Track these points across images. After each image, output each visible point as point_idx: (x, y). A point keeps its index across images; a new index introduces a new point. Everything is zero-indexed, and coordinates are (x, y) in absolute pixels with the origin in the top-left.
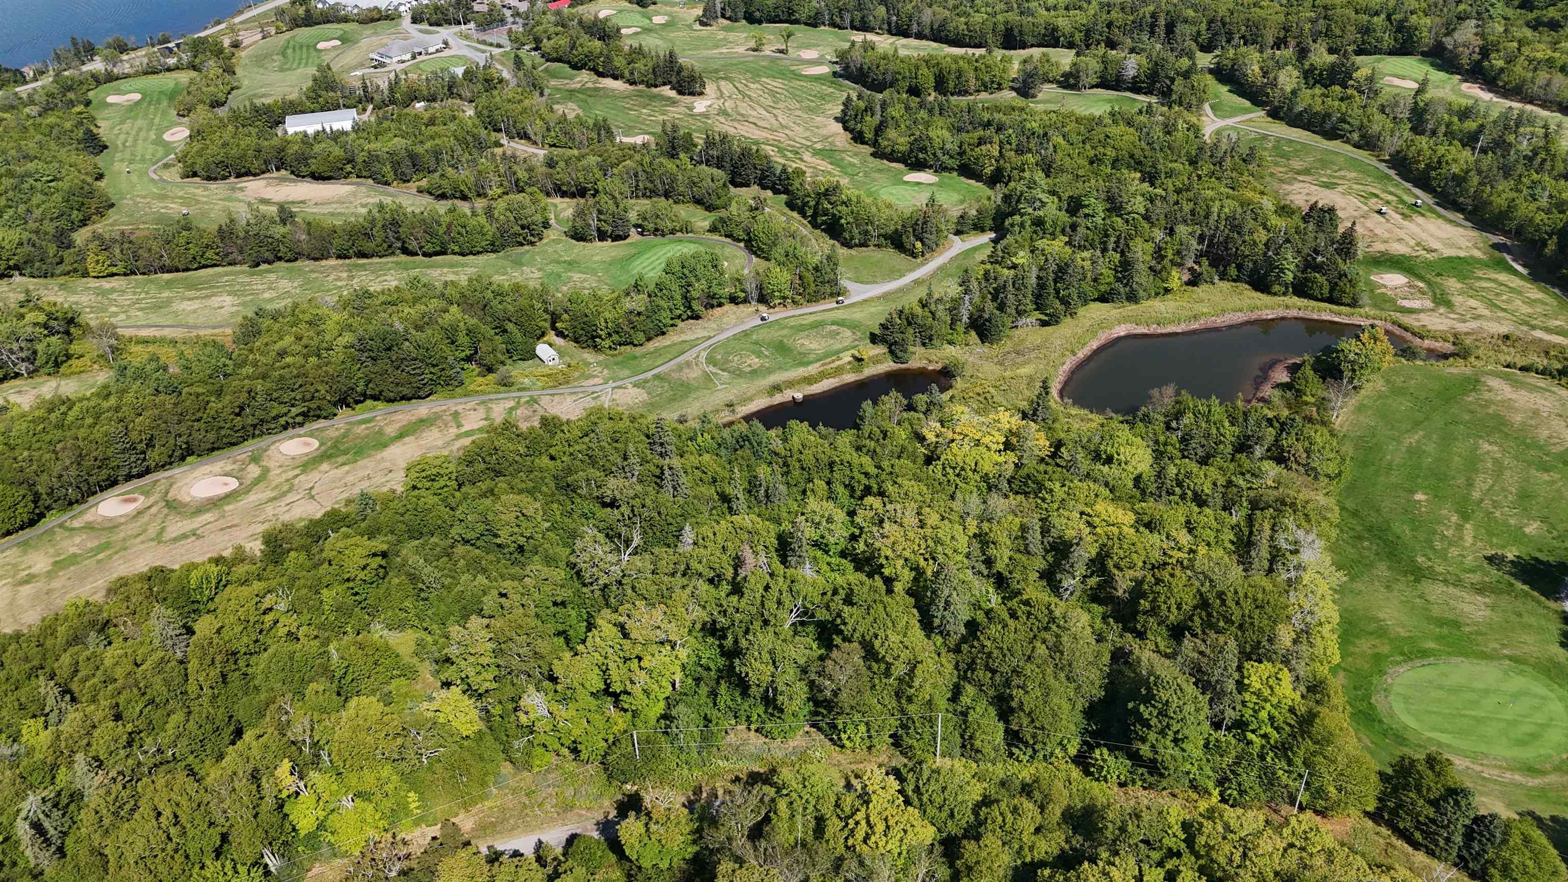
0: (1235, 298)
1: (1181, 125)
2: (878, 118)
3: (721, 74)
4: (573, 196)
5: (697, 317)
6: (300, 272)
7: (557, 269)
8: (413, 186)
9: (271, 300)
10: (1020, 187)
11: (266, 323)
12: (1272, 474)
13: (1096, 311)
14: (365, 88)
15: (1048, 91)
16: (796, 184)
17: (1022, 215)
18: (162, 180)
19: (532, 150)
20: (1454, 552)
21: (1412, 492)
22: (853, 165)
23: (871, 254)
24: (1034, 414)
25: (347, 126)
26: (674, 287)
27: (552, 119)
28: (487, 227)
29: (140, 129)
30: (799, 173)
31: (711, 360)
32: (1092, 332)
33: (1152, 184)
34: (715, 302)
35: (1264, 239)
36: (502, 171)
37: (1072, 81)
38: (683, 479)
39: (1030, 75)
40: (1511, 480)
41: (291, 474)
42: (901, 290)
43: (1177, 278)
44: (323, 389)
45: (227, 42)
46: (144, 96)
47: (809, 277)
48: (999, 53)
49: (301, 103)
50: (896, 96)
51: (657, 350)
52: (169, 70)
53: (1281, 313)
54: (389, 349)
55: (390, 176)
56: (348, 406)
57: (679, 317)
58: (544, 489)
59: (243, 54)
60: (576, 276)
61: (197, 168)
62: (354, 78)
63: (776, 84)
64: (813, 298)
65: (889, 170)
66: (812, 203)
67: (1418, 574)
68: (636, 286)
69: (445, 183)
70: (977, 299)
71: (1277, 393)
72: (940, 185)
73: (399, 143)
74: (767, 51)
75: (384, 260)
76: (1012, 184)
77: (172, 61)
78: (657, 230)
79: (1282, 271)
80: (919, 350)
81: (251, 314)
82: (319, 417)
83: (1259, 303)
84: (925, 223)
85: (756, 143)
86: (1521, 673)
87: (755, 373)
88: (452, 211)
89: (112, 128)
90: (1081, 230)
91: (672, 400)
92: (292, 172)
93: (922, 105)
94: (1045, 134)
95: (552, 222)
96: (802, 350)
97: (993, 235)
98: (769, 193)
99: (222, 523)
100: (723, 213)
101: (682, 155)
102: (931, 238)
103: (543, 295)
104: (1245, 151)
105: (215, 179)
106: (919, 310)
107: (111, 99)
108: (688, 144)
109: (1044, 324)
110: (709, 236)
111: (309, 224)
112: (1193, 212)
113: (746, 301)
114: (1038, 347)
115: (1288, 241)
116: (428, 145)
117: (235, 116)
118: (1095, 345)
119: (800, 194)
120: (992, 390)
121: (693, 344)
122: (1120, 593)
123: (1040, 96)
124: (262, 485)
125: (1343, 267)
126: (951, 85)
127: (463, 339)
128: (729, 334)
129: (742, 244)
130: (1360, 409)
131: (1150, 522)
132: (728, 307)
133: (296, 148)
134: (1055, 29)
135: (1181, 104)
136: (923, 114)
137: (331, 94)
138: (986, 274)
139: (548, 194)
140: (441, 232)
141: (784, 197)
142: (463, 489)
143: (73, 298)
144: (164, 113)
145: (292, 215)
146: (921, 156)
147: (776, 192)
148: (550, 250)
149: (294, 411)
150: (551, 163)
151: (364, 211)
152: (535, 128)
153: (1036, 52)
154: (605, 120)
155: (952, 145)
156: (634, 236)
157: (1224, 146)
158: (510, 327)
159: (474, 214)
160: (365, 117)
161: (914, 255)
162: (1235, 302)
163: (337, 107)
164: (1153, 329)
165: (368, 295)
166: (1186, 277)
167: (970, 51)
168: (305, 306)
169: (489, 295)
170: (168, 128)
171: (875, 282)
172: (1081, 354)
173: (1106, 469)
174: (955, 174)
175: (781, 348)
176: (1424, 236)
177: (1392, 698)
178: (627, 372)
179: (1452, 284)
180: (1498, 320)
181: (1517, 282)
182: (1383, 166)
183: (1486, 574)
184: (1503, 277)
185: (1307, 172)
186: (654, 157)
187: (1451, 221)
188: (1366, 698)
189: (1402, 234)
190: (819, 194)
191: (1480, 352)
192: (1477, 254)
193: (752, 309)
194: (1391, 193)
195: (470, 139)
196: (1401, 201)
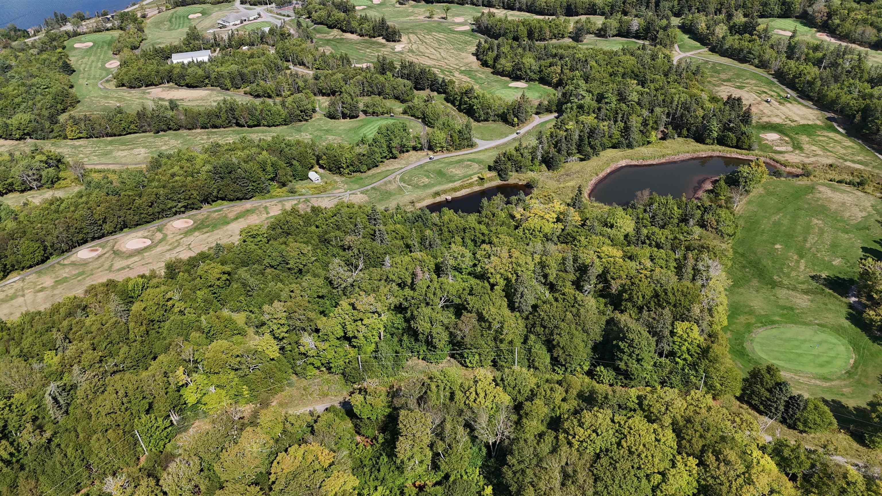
0: (686, 146)
1: (661, 55)
2: (495, 52)
3: (411, 31)
4: (329, 95)
5: (395, 158)
6: (182, 136)
7: (320, 133)
8: (242, 91)
9: (166, 150)
10: (571, 88)
11: (164, 160)
12: (698, 233)
13: (610, 153)
14: (215, 39)
15: (589, 39)
16: (450, 88)
17: (572, 103)
18: (105, 88)
19: (306, 71)
20: (793, 274)
21: (774, 244)
22: (481, 78)
23: (491, 125)
24: (574, 204)
25: (206, 59)
26: (383, 141)
27: (317, 54)
28: (282, 111)
29: (93, 61)
30: (452, 82)
31: (402, 180)
32: (608, 163)
33: (643, 87)
34: (405, 150)
35: (702, 114)
36: (290, 82)
37: (602, 33)
38: (386, 236)
39: (580, 30)
40: (828, 238)
41: (178, 237)
42: (506, 144)
43: (654, 136)
44: (195, 193)
45: (139, 15)
46: (95, 43)
47: (456, 136)
48: (562, 18)
49: (180, 47)
50: (505, 40)
51: (374, 174)
52: (108, 30)
53: (710, 154)
54: (230, 173)
55: (229, 85)
56: (208, 203)
57: (385, 157)
58: (313, 242)
59: (148, 21)
60: (330, 137)
61: (125, 82)
62: (209, 34)
63: (441, 36)
64: (458, 148)
65: (501, 80)
66: (459, 98)
67: (774, 285)
68: (362, 140)
69: (259, 88)
70: (546, 147)
71: (705, 194)
72: (528, 88)
73: (234, 68)
74: (436, 18)
75: (227, 129)
76: (567, 87)
77: (109, 25)
78: (374, 113)
79: (711, 131)
80: (514, 174)
81: (156, 156)
82: (193, 209)
83: (698, 148)
84: (519, 107)
85: (429, 67)
86: (824, 332)
87: (426, 186)
88: (263, 103)
89: (78, 61)
90: (603, 111)
91: (381, 200)
92: (176, 84)
93: (519, 46)
94: (586, 60)
95: (317, 109)
96: (451, 174)
97: (556, 115)
98: (435, 93)
99: (143, 262)
100: (410, 104)
101: (388, 73)
102: (522, 116)
103: (312, 146)
104: (693, 68)
105: (134, 88)
106: (514, 153)
107: (76, 45)
108: (392, 67)
109: (582, 160)
110: (402, 116)
111: (186, 110)
112: (664, 101)
113: (421, 149)
114: (578, 172)
115: (715, 115)
116: (250, 68)
117: (145, 54)
118: (609, 170)
119: (452, 93)
120: (553, 194)
121: (393, 171)
122: (613, 291)
123: (585, 41)
124: (163, 243)
125: (744, 129)
126: (536, 35)
127: (269, 168)
128: (413, 166)
129: (420, 120)
130: (749, 202)
131: (631, 256)
132: (412, 152)
133: (178, 70)
134: (594, 5)
135: (661, 44)
136: (520, 50)
137: (197, 42)
138: (552, 134)
139: (315, 95)
140: (257, 114)
141: (443, 96)
142: (270, 242)
143: (59, 150)
144: (106, 53)
145: (177, 106)
146: (518, 73)
147: (439, 93)
148: (316, 124)
149: (180, 205)
150: (316, 78)
151: (215, 104)
152: (308, 59)
153: (583, 18)
154: (346, 55)
155: (535, 68)
156: (362, 116)
157: (683, 65)
158: (295, 162)
159: (275, 105)
160: (215, 54)
161: (513, 125)
162: (686, 148)
163: (200, 49)
164: (640, 162)
165: (218, 145)
166: (660, 136)
167: (547, 17)
168: (184, 151)
169: (283, 145)
170: (108, 61)
171: (492, 140)
172: (601, 175)
173: (609, 230)
174: (537, 83)
175: (440, 173)
176: (790, 113)
177: (754, 344)
178: (357, 186)
179: (804, 138)
180: (827, 157)
181: (838, 137)
182: (770, 77)
183: (810, 284)
184: (832, 135)
185: (729, 80)
186: (373, 74)
187: (805, 106)
188: (741, 344)
189: (778, 112)
190: (462, 93)
191: (816, 173)
192: (818, 122)
193: (425, 153)
194: (774, 91)
195: (273, 65)
196: (780, 95)
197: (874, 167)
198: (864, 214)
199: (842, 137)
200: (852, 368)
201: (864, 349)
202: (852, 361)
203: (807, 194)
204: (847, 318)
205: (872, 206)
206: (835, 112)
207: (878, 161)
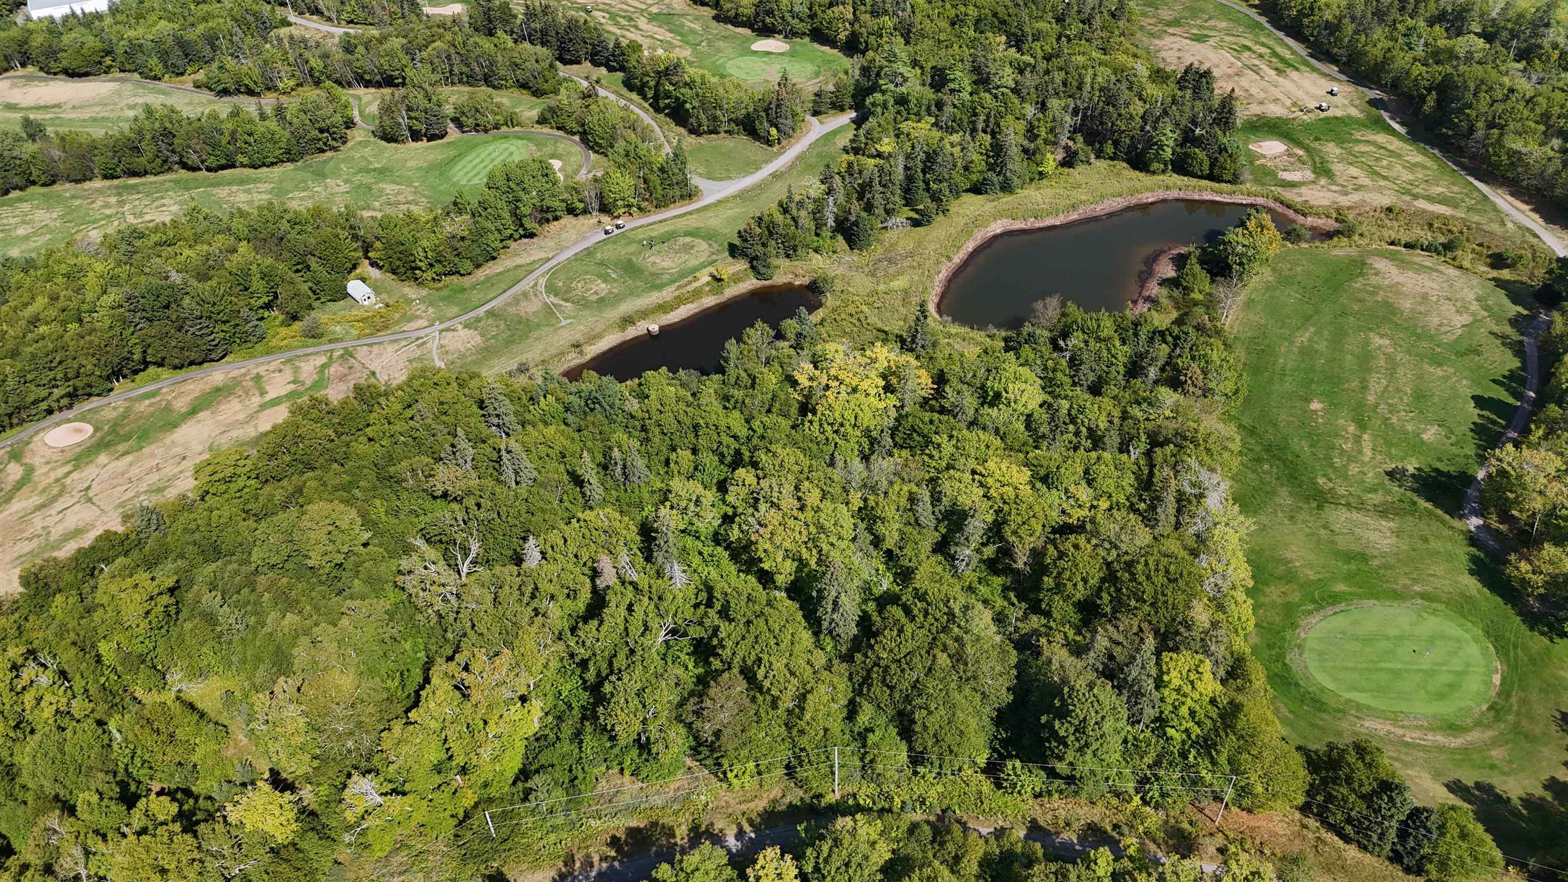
0: (1114, 181)
4: (379, 85)
5: (532, 235)
6: (59, 199)
7: (367, 179)
8: (188, 80)
10: (879, 58)
11: (14, 277)
12: (1168, 402)
13: (970, 205)
16: (633, 60)
17: (883, 93)
19: (326, 28)
20: (1354, 469)
21: (1307, 400)
22: (694, 32)
23: (724, 142)
24: (913, 341)
25: (102, 6)
26: (501, 204)
28: (280, 133)
30: (635, 47)
31: (551, 289)
32: (967, 231)
33: (1019, 50)
34: (550, 216)
35: (1141, 111)
36: (291, 59)
40: (1406, 379)
41: (60, 473)
42: (760, 187)
43: (1051, 160)
44: (89, 362)
47: (655, 179)
51: (488, 279)
53: (1162, 194)
54: (166, 307)
55: (159, 68)
56: (125, 377)
57: (510, 237)
60: (389, 188)
64: (661, 204)
65: (735, 36)
66: (652, 83)
67: (1321, 499)
68: (456, 203)
69: (225, 77)
70: (841, 199)
71: (1164, 291)
72: (792, 54)
73: (165, 29)
75: (159, 178)
76: (870, 54)
78: (477, 125)
79: (1160, 147)
80: (783, 263)
82: (90, 395)
83: (1138, 185)
84: (779, 106)
85: (585, 9)
86: (1435, 612)
87: (602, 302)
88: (235, 111)
90: (948, 109)
91: (509, 342)
92: (41, 69)
95: (357, 119)
96: (653, 270)
97: (854, 116)
98: (603, 70)
100: (551, 101)
101: (500, 32)
102: (786, 123)
103: (350, 220)
104: (1113, 4)
106: (779, 218)
108: (506, 14)
109: (916, 223)
110: (538, 128)
111: (63, 137)
112: (1065, 83)
113: (585, 211)
114: (911, 254)
115: (1165, 112)
116: (201, 28)
118: (970, 246)
119: (639, 72)
120: (865, 308)
121: (530, 269)
122: (1020, 565)
124: (26, 489)
125: (1222, 139)
127: (257, 285)
128: (570, 253)
129: (577, 138)
130: (1248, 304)
131: (1047, 476)
132: (567, 221)
138: (850, 165)
139: (350, 85)
140: (225, 140)
141: (620, 75)
145: (41, 130)
146: (768, 20)
147: (611, 69)
148: (356, 156)
149: (58, 392)
150: (348, 47)
151: (128, 117)
152: (327, 2)
155: (801, 9)
156: (453, 133)
158: (314, 263)
159: (263, 117)
161: (769, 143)
162: (1114, 185)
164: (1031, 223)
165: (137, 232)
166: (1061, 157)
168: (61, 254)
169: (284, 225)
171: (729, 178)
172: (957, 259)
173: (994, 412)
174: (807, 40)
175: (630, 269)
176: (1300, 94)
177: (1306, 655)
178: (456, 310)
179: (1331, 150)
180: (1380, 190)
181: (1395, 144)
182: (1253, 13)
183: (1389, 493)
184: (1381, 138)
185: (1176, 23)
186: (469, 36)
187: (1325, 75)
188: (1280, 657)
189: (1277, 93)
190: (658, 72)
191: (1363, 229)
192: (1354, 112)
193: (594, 221)
194: (1264, 45)
195: (251, 19)
196: (1275, 54)
197: (1469, 209)
198: (1466, 319)
199: (1401, 144)
200: (1499, 694)
201: (1515, 647)
202: (1497, 679)
203: (1352, 278)
204: (1472, 572)
205: (1478, 299)
206: (1381, 87)
207: (1475, 194)
